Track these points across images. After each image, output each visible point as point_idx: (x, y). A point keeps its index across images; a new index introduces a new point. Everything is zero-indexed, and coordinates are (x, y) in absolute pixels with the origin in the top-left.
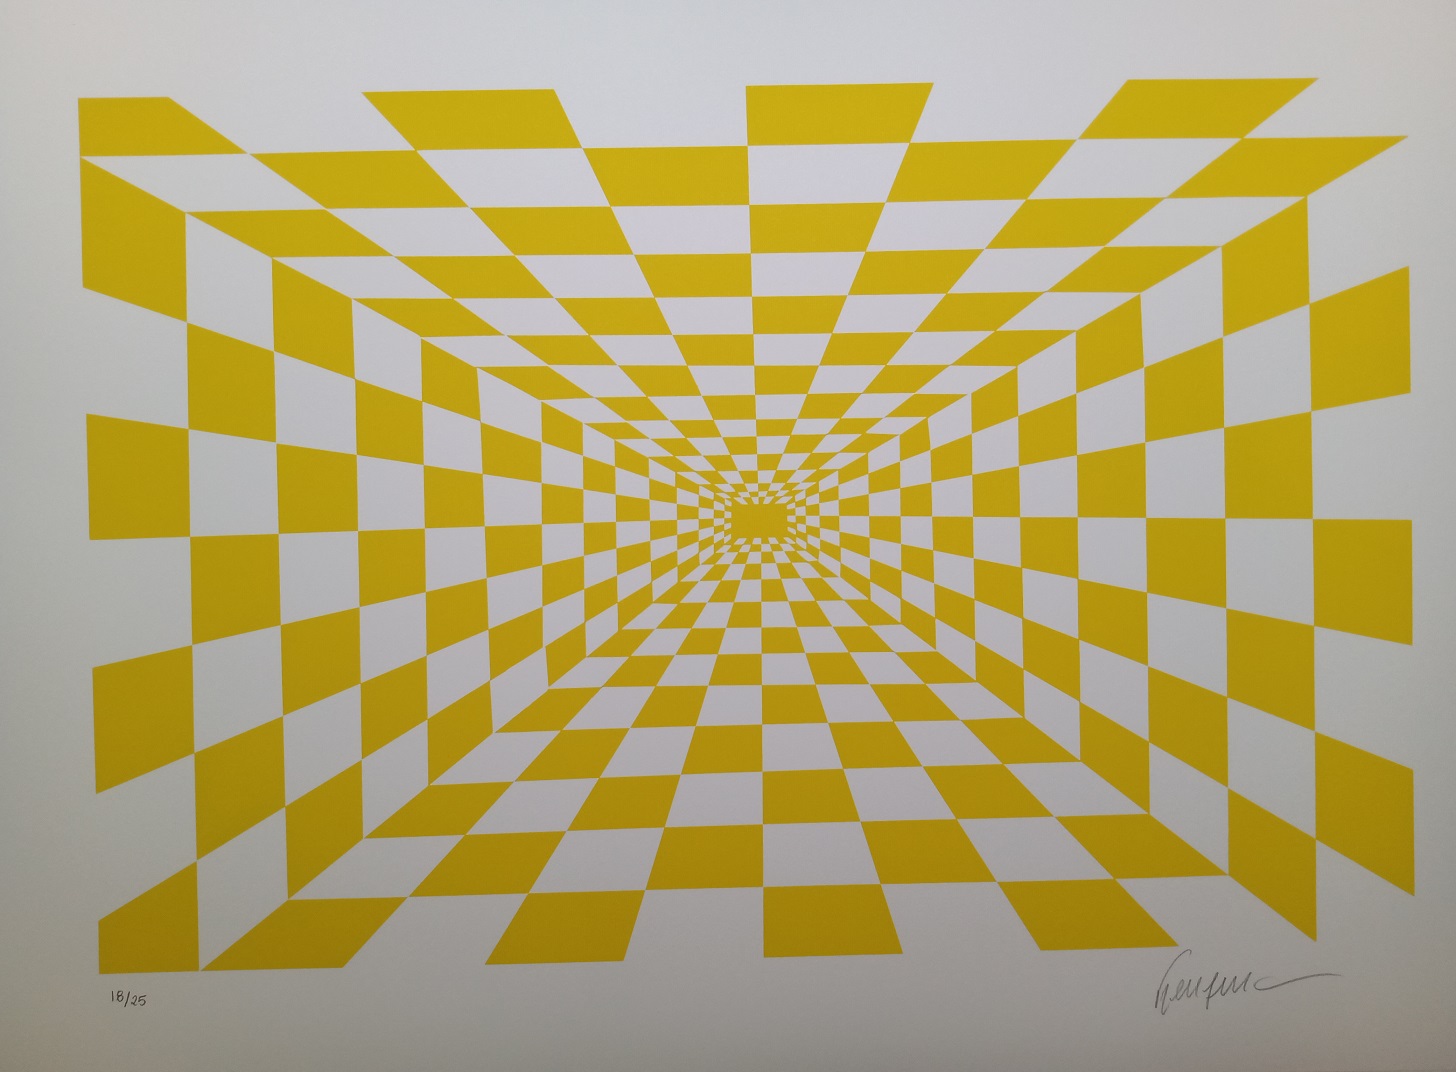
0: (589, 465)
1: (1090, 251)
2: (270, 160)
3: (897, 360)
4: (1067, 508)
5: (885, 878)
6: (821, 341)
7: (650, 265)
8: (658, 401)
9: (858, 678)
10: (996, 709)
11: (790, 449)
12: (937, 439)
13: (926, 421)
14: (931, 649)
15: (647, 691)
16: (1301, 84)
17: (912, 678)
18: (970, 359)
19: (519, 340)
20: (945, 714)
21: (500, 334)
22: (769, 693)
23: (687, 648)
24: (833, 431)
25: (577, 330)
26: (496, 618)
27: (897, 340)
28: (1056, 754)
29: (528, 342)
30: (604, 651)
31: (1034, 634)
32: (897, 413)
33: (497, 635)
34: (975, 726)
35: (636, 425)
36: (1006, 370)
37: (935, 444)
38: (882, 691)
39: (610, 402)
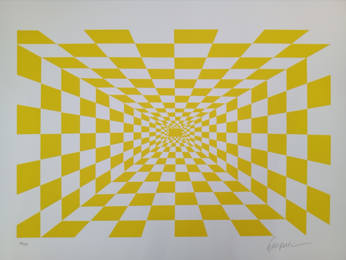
0: (135, 118)
1: (255, 70)
2: (62, 46)
3: (209, 95)
4: (249, 131)
5: (204, 218)
6: (191, 90)
7: (151, 71)
8: (152, 104)
9: (198, 171)
10: (231, 179)
11: (183, 116)
12: (218, 114)
13: (215, 109)
14: (216, 164)
15: (148, 173)
16: (305, 32)
17: (211, 171)
18: (226, 95)
19: (119, 88)
20: (219, 180)
21: (115, 87)
22: (177, 174)
23: (158, 163)
24: (194, 112)
25: (133, 86)
26: (112, 155)
27: (209, 90)
28: (245, 189)
29: (121, 89)
30: (138, 163)
31: (240, 161)
32: (209, 107)
33: (112, 159)
34: (226, 183)
35: (146, 109)
36: (234, 98)
37: (218, 115)
38: (204, 174)
39: (140, 104)
